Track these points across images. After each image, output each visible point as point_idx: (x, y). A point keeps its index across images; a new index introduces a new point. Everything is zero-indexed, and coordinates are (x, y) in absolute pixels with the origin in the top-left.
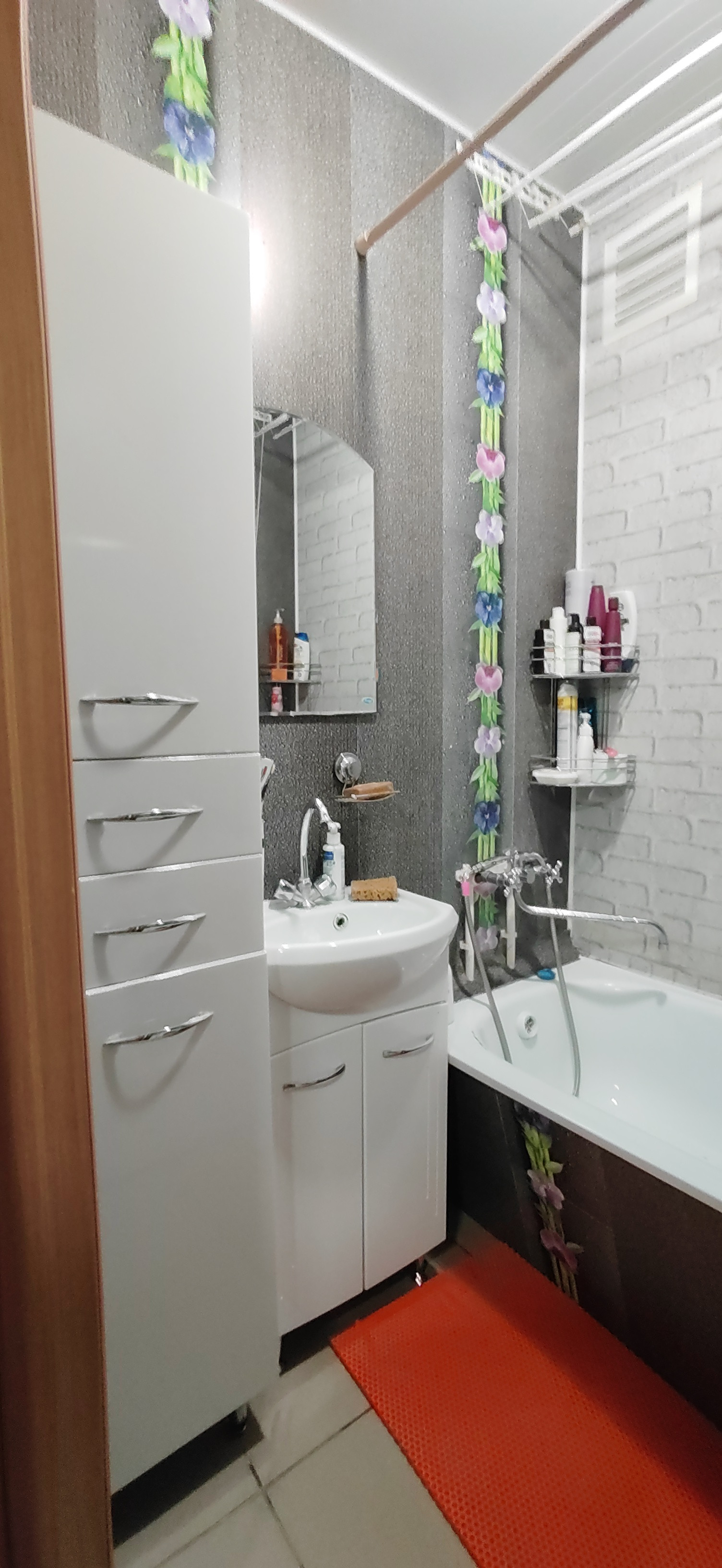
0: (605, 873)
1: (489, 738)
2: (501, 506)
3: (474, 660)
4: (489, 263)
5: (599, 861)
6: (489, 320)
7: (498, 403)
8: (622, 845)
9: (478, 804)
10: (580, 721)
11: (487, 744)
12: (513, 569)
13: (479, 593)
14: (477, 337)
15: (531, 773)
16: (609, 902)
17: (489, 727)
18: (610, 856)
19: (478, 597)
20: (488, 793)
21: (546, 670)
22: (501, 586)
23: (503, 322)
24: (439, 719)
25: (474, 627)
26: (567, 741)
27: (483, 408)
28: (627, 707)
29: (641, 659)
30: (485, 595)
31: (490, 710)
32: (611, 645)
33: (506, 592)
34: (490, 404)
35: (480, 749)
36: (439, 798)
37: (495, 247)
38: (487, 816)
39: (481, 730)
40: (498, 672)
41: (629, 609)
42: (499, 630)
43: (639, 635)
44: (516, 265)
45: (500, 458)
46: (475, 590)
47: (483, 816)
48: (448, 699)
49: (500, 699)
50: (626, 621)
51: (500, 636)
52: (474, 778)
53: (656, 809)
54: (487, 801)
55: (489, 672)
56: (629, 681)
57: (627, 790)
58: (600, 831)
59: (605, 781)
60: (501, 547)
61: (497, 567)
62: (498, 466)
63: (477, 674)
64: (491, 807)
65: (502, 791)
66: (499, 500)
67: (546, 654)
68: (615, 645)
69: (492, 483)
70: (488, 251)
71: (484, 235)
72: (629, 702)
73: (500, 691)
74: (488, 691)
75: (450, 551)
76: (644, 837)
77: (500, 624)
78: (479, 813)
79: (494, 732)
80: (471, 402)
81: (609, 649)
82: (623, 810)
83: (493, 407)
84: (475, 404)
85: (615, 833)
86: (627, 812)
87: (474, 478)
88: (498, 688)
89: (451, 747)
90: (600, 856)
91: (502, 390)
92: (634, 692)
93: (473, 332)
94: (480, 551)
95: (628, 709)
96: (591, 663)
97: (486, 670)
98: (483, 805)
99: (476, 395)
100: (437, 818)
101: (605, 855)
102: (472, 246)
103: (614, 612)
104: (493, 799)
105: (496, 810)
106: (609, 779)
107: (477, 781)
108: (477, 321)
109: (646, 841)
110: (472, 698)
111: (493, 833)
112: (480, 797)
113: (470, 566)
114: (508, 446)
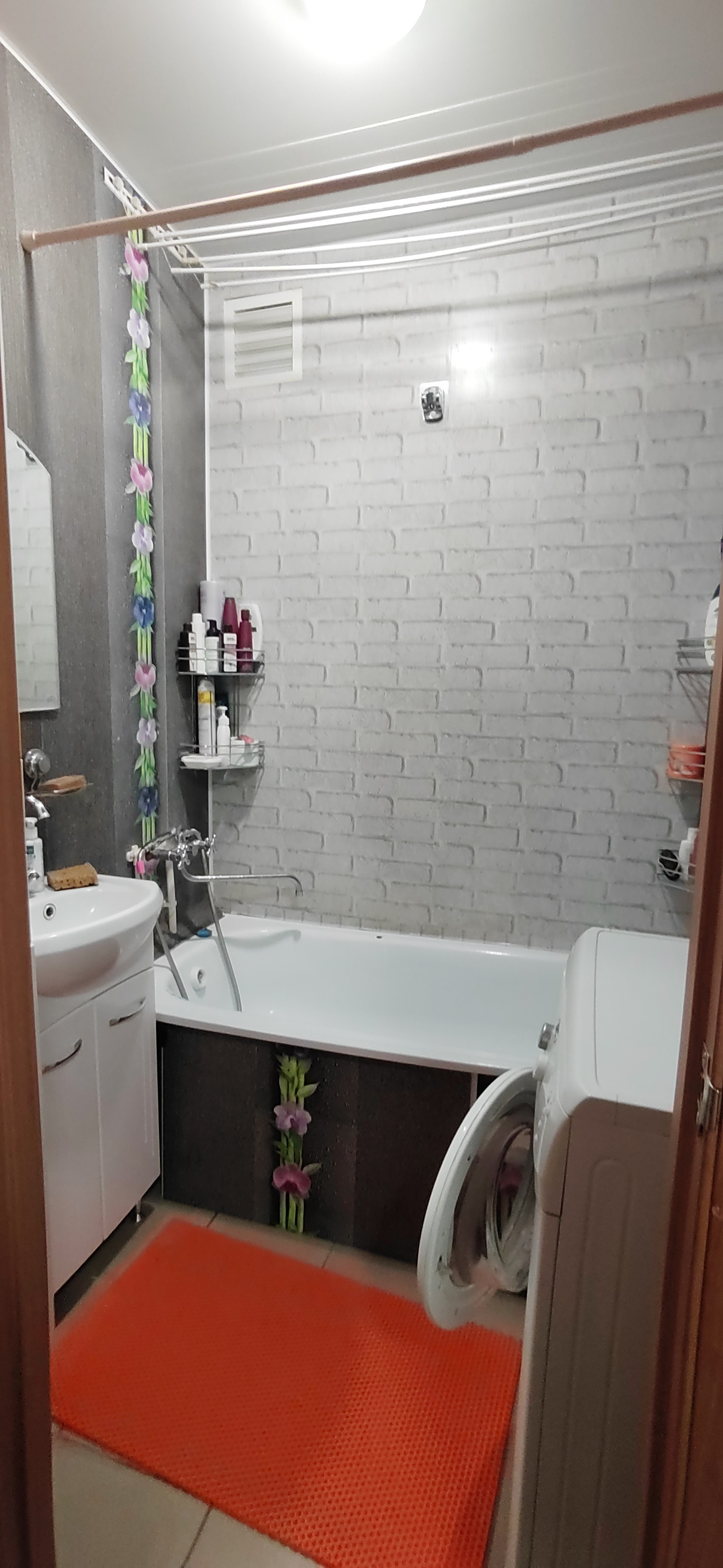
0: (241, 841)
1: (147, 730)
2: (151, 518)
3: (134, 659)
4: (136, 291)
5: (235, 832)
6: (138, 345)
7: (146, 423)
8: (254, 817)
9: (142, 790)
10: (218, 714)
11: (146, 736)
12: (161, 577)
13: (136, 597)
14: (129, 358)
15: (180, 759)
16: (245, 865)
17: (147, 720)
18: (245, 826)
19: (135, 600)
20: (148, 779)
21: (191, 669)
22: (152, 590)
23: (148, 347)
24: (108, 714)
25: (133, 628)
26: (208, 730)
27: (135, 426)
28: (255, 701)
29: (266, 661)
30: (141, 599)
31: (147, 705)
32: (245, 649)
33: (156, 596)
34: (140, 423)
35: (141, 740)
36: (111, 786)
37: (140, 277)
38: (148, 800)
39: (141, 722)
40: (153, 670)
41: (256, 621)
42: (153, 631)
43: (264, 642)
44: (157, 299)
45: (149, 474)
46: (133, 595)
47: (145, 801)
48: (115, 696)
49: (154, 694)
50: (255, 630)
51: (153, 637)
52: (137, 767)
53: (282, 785)
54: (148, 786)
55: (146, 670)
56: (256, 680)
57: (258, 770)
58: (235, 805)
59: (244, 763)
60: (151, 554)
61: (149, 574)
62: (148, 481)
63: (137, 671)
64: (151, 790)
65: (158, 777)
66: (148, 513)
67: (191, 654)
68: (248, 649)
69: (143, 495)
70: (134, 279)
71: (130, 262)
72: (257, 697)
73: (154, 686)
74: (145, 686)
75: (113, 557)
76: (273, 808)
77: (153, 626)
78: (142, 798)
79: (151, 724)
80: (125, 420)
81: (244, 652)
82: (255, 787)
83: (142, 426)
84: (128, 421)
85: (248, 806)
86: (258, 788)
87: (130, 490)
88: (153, 684)
89: (119, 739)
90: (236, 827)
91: (149, 411)
92: (261, 689)
93: (125, 353)
94: (135, 558)
95: (257, 703)
96: (231, 664)
97: (144, 668)
98: (145, 790)
99: (129, 414)
100: (109, 807)
101: (240, 826)
102: (122, 272)
103: (246, 622)
104: (152, 784)
105: (155, 794)
106: (246, 761)
107: (140, 768)
108: (127, 344)
109: (275, 811)
110: (134, 693)
111: (153, 815)
112: (142, 784)
113: (128, 571)
114: (154, 463)
